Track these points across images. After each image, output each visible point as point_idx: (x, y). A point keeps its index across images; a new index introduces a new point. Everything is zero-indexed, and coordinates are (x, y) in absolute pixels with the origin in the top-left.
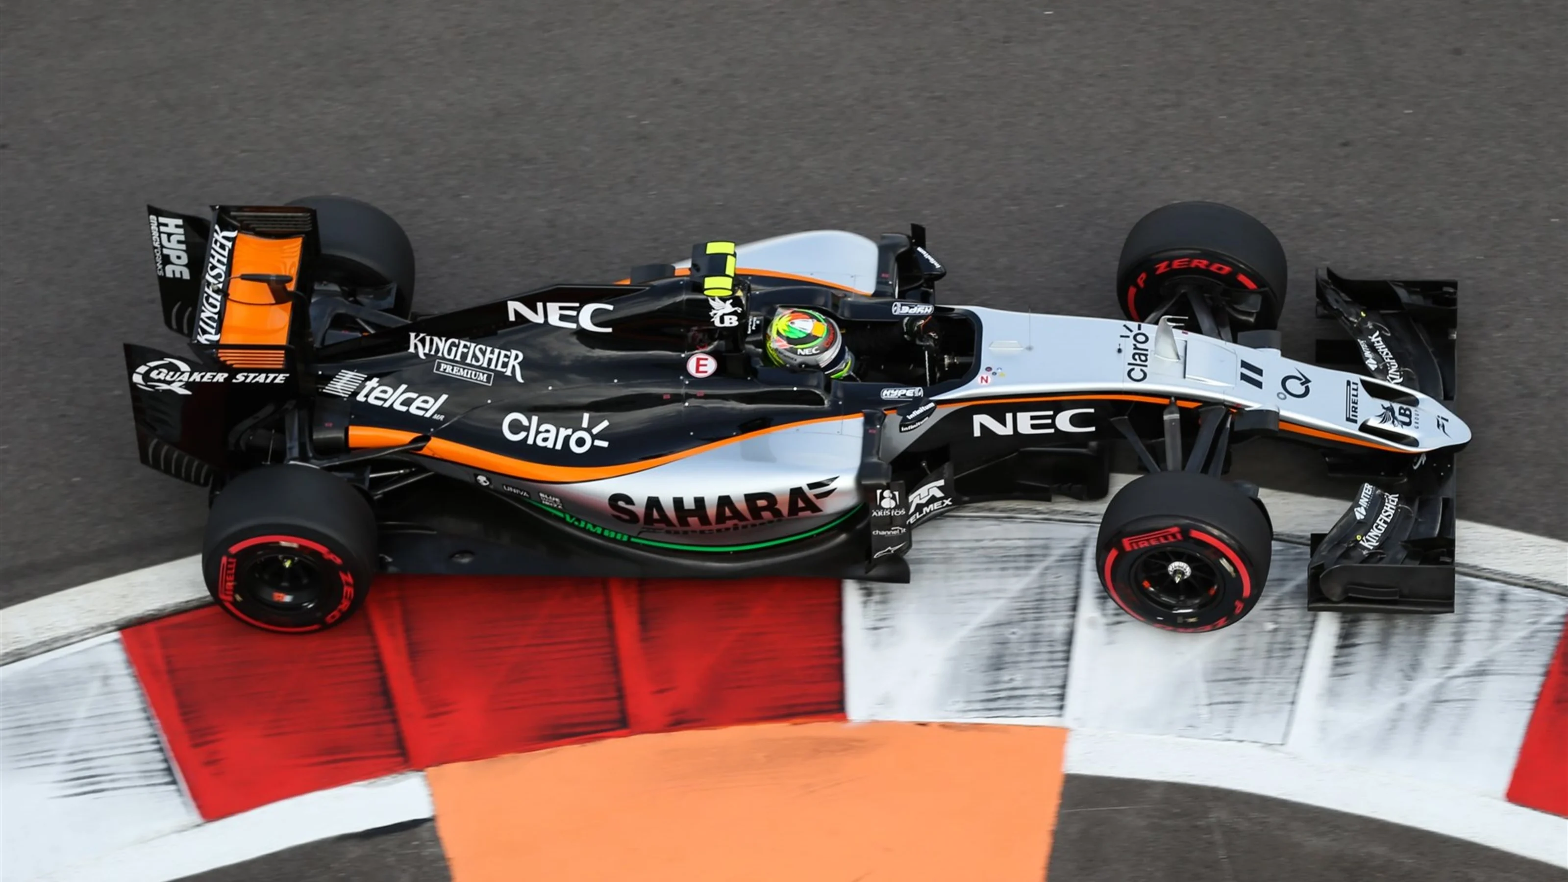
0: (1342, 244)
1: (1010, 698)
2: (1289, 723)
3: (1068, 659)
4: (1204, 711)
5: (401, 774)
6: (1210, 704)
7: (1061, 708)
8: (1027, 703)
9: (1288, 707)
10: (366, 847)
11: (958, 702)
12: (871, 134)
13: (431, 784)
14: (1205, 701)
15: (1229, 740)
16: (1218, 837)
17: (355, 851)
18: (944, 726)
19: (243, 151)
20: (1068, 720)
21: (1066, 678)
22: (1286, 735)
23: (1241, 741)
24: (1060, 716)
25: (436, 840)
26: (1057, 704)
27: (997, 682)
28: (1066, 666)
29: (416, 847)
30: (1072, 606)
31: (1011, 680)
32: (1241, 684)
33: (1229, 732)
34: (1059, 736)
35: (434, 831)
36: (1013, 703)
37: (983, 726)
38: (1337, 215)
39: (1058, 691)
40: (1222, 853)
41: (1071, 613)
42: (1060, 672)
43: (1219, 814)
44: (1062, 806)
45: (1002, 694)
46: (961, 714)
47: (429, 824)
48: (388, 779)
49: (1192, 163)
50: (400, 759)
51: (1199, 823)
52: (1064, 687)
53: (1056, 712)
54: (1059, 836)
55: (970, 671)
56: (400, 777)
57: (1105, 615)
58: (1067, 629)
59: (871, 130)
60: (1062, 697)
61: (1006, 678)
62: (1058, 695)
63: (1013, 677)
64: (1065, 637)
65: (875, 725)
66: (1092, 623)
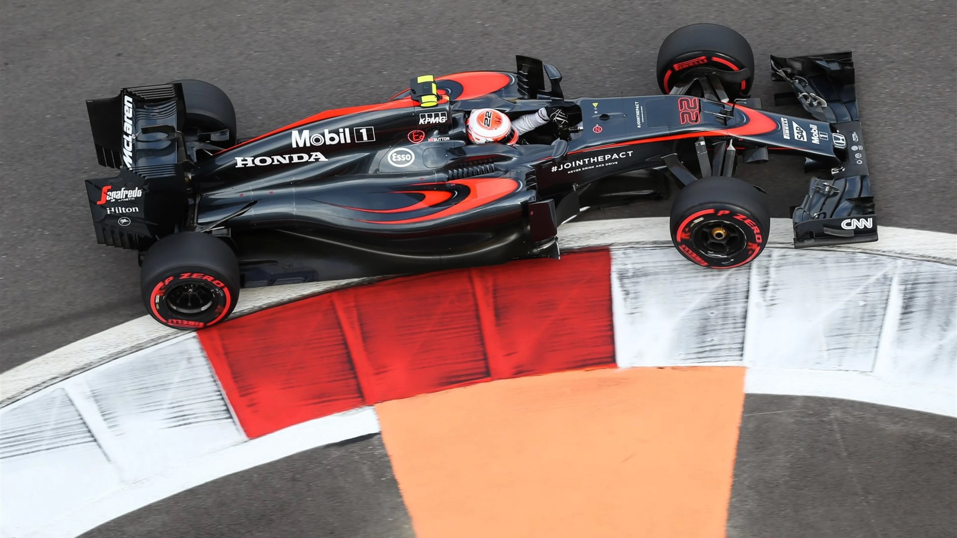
0: (896, 79)
1: (711, 351)
2: (875, 359)
3: (744, 327)
4: (825, 354)
5: (361, 408)
6: (829, 350)
7: (742, 355)
8: (722, 353)
9: (874, 350)
10: (342, 451)
11: (681, 354)
12: (618, 26)
13: (378, 413)
14: (825, 348)
15: (840, 370)
16: (835, 427)
17: (336, 453)
18: (673, 368)
19: (256, 52)
20: (746, 361)
21: (744, 338)
22: (874, 366)
23: (847, 371)
24: (741, 360)
25: (382, 445)
26: (740, 353)
27: (704, 342)
28: (744, 331)
29: (371, 449)
30: (746, 296)
31: (712, 340)
32: (846, 337)
33: (840, 365)
34: (741, 371)
35: (381, 440)
36: (713, 354)
37: (697, 367)
38: (893, 62)
39: (740, 346)
40: (838, 436)
41: (746, 300)
42: (740, 335)
43: (836, 413)
44: (744, 412)
45: (707, 349)
46: (683, 361)
47: (378, 436)
48: (353, 411)
49: (806, 36)
50: (360, 399)
51: (824, 419)
52: (743, 343)
53: (739, 358)
54: (743, 430)
55: (688, 336)
56: (360, 410)
57: (765, 301)
58: (744, 310)
59: (618, 25)
60: (742, 349)
61: (709, 339)
62: (740, 348)
63: (713, 338)
64: (743, 314)
65: (634, 369)
66: (758, 305)
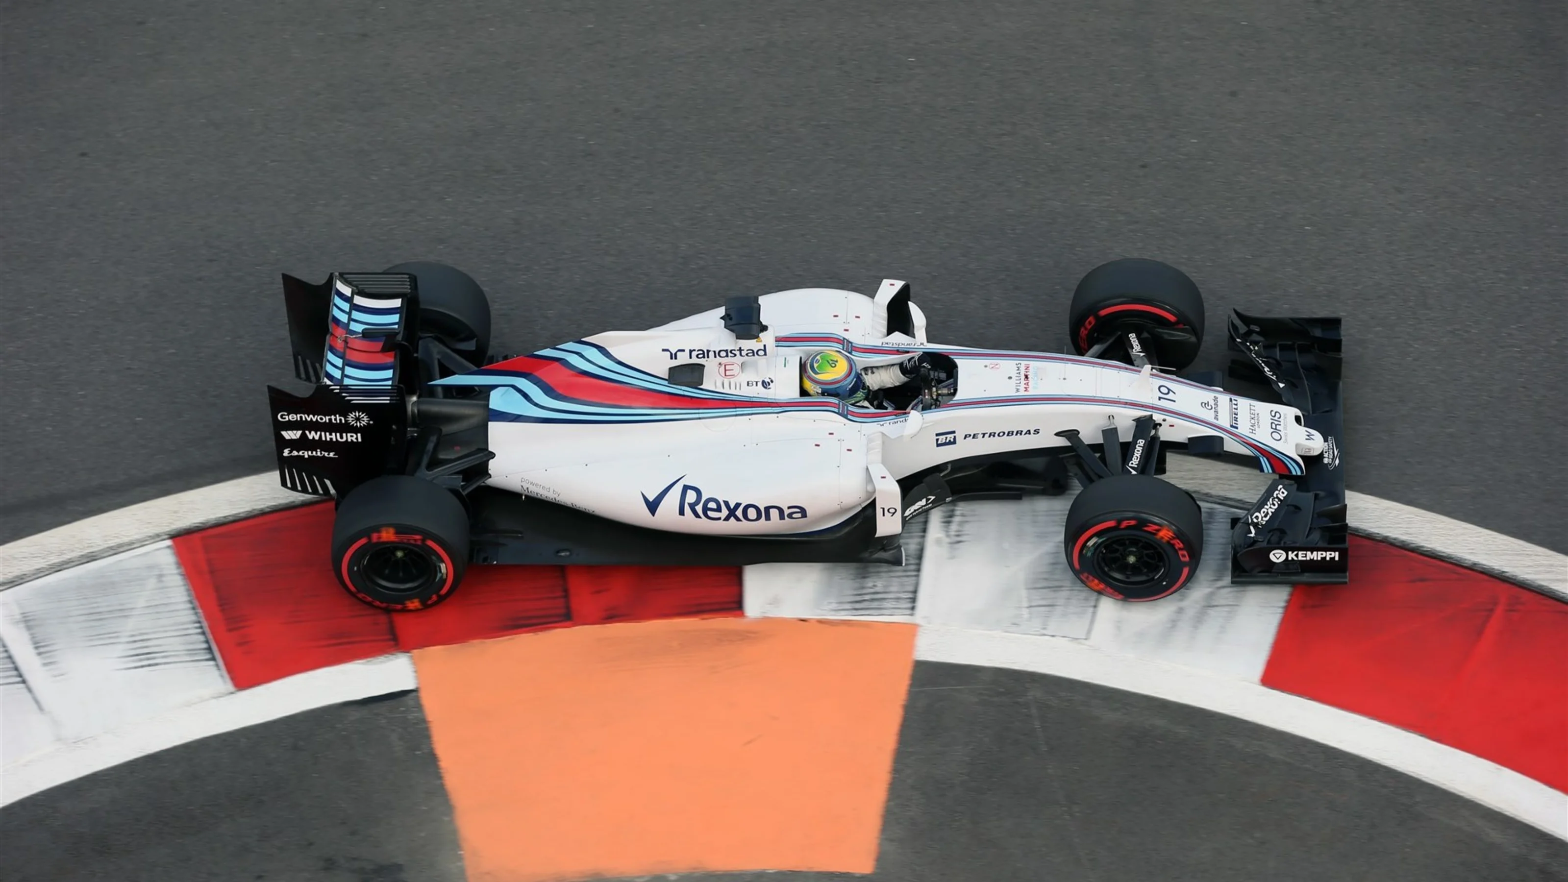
0: (1140, 245)
1: (873, 600)
2: (1092, 622)
3: (919, 570)
4: (1025, 612)
5: (392, 655)
6: (1031, 607)
7: (913, 608)
8: (886, 604)
9: (1091, 610)
10: (364, 712)
11: (831, 603)
12: (769, 154)
13: (415, 662)
14: (1025, 604)
15: (1044, 635)
16: (1034, 711)
17: (355, 714)
18: (820, 622)
19: (273, 161)
20: (918, 618)
21: (917, 585)
22: (1089, 631)
23: (1053, 636)
24: (912, 615)
25: (419, 707)
26: (910, 605)
27: (863, 588)
28: (917, 576)
29: (403, 712)
30: (923, 528)
31: (875, 586)
32: (1054, 591)
33: (1044, 629)
34: (912, 630)
35: (417, 700)
36: (875, 604)
37: (851, 622)
38: (1137, 222)
39: (910, 595)
40: (1037, 724)
41: (922, 534)
42: (912, 580)
43: (1035, 693)
44: (912, 685)
45: (867, 597)
46: (833, 613)
47: (414, 694)
48: (382, 658)
49: (1022, 180)
50: (392, 643)
51: (1019, 700)
52: (915, 592)
53: (909, 612)
54: (909, 708)
56: (391, 657)
57: (948, 536)
58: (918, 547)
59: (770, 151)
60: (914, 600)
61: (870, 584)
62: (911, 598)
63: (876, 584)
64: (918, 552)
65: (766, 620)
66: (938, 542)
